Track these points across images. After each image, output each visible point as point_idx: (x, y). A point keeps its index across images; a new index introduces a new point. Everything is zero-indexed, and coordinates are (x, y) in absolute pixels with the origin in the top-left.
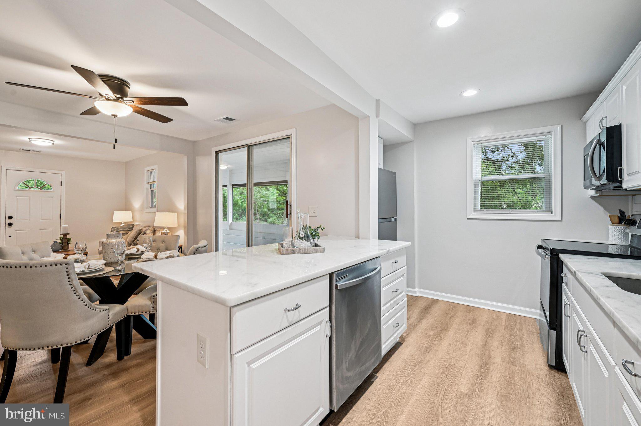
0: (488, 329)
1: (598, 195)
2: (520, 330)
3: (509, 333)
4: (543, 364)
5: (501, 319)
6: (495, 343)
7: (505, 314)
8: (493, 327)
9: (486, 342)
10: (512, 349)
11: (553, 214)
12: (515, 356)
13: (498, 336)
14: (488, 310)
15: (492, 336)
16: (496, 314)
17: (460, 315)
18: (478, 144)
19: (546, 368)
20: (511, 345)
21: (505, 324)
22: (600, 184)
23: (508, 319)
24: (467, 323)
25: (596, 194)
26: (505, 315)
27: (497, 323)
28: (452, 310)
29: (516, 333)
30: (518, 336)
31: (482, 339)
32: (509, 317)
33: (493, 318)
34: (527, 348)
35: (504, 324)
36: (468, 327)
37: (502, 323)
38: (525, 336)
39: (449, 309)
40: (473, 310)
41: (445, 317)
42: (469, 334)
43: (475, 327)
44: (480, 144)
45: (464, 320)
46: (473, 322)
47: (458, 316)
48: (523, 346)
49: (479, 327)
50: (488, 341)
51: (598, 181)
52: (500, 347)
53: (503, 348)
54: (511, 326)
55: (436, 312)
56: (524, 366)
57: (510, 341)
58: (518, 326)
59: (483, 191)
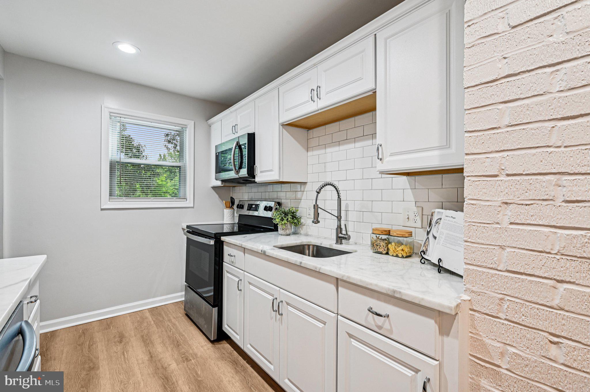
0: (142, 336)
1: (223, 185)
2: (170, 320)
3: (163, 330)
4: (206, 343)
5: (146, 318)
6: (158, 348)
7: (147, 310)
8: (146, 332)
9: (150, 353)
10: (177, 345)
11: (188, 201)
12: (183, 350)
13: (156, 339)
14: (128, 315)
15: (152, 343)
16: (139, 315)
17: (98, 336)
18: (116, 117)
19: (210, 345)
20: (173, 341)
21: (154, 321)
22: (239, 177)
23: (153, 315)
24: (115, 342)
25: (222, 184)
26: (148, 312)
27: (145, 324)
28: (84, 336)
29: (169, 326)
30: (172, 328)
31: (144, 353)
32: (153, 312)
33: (138, 321)
34: (186, 336)
35: (152, 322)
36: (120, 347)
37: (150, 322)
38: (177, 323)
39: (80, 337)
40: (111, 323)
41: (80, 351)
42: (126, 356)
43: (128, 342)
44: (119, 118)
45: (108, 341)
46: (121, 338)
47: (98, 339)
48: (183, 335)
49: (132, 339)
50: (151, 351)
51: (237, 174)
52: (166, 349)
53: (169, 349)
54: (161, 321)
55: (62, 351)
56: (196, 355)
57: (169, 337)
58: (166, 318)
59: (122, 175)
